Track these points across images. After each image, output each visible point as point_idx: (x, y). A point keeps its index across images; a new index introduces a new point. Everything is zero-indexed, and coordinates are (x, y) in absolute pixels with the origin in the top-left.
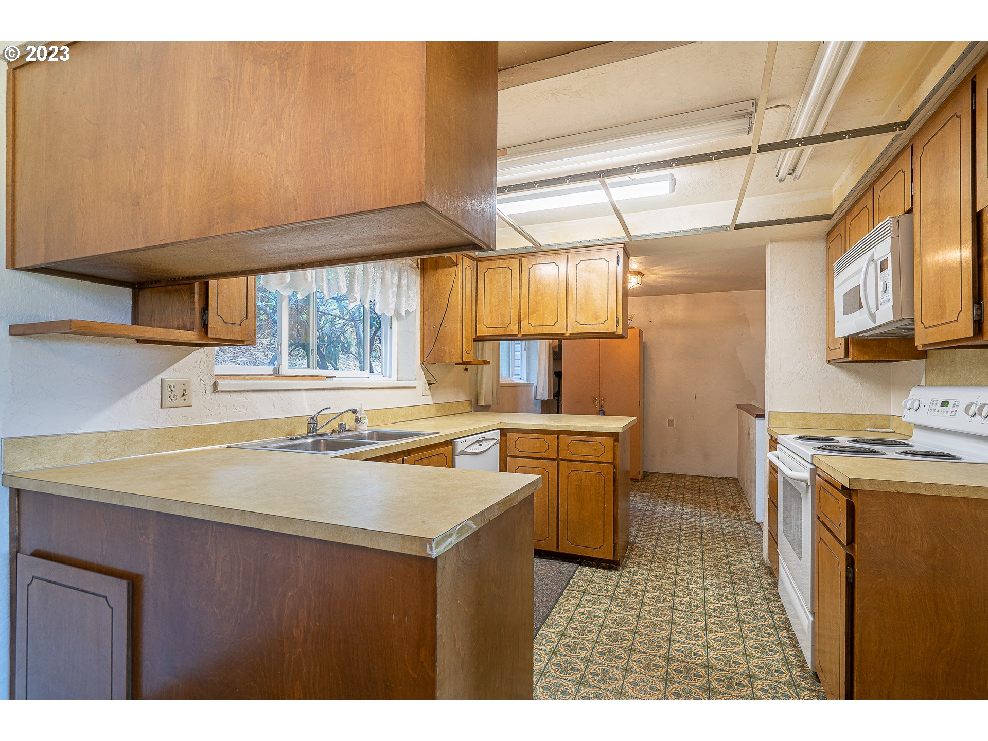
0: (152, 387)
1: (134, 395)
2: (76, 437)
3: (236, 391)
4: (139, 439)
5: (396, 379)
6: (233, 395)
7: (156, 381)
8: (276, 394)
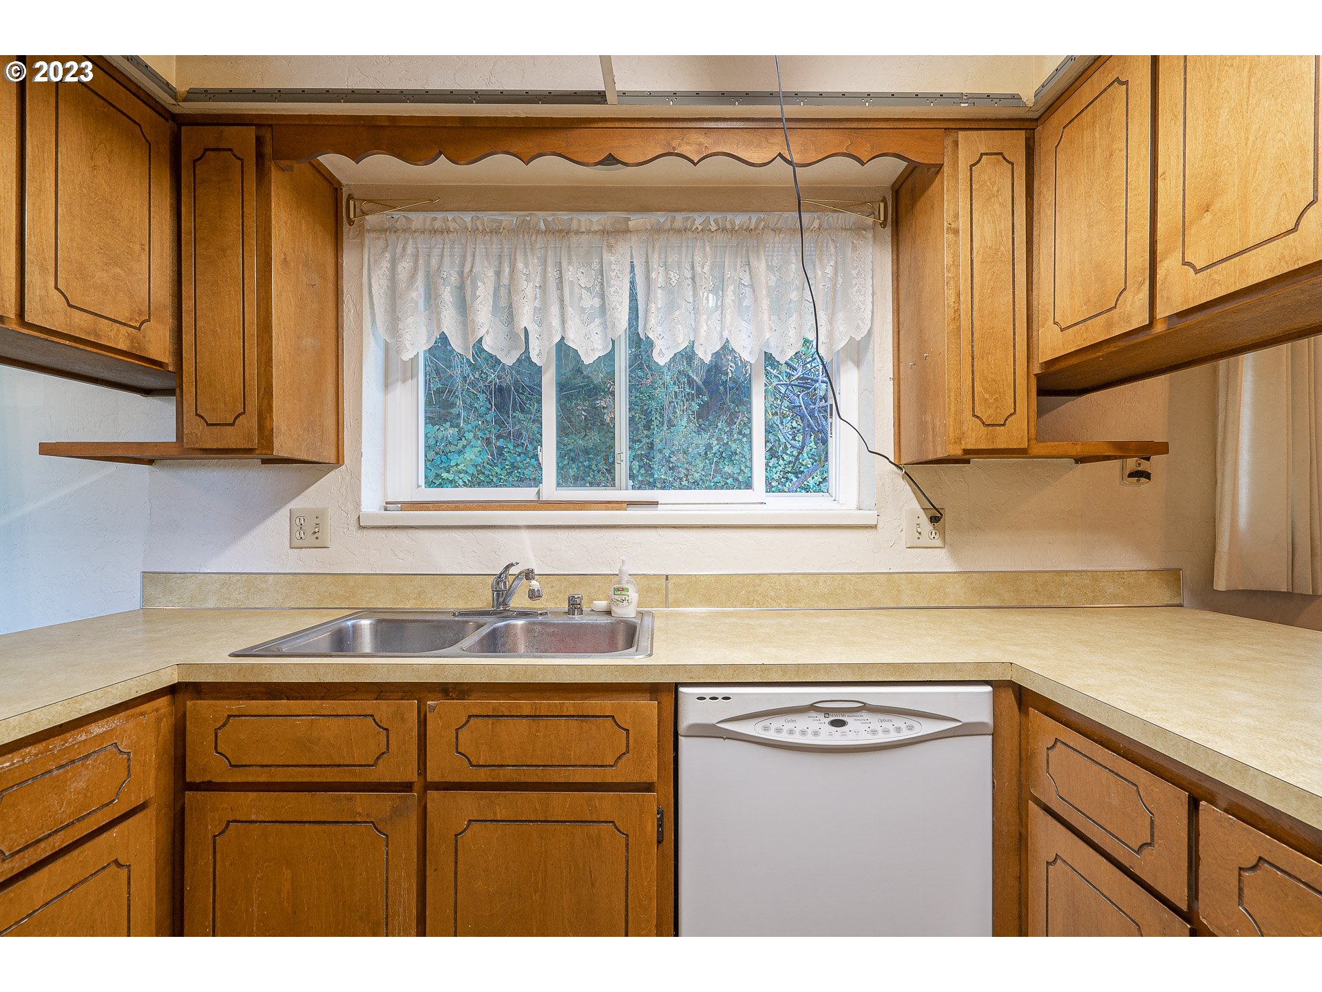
0: (280, 520)
1: (259, 531)
2: (201, 577)
3: (396, 527)
4: (264, 586)
5: (854, 505)
6: (392, 534)
7: (284, 513)
8: (469, 533)
